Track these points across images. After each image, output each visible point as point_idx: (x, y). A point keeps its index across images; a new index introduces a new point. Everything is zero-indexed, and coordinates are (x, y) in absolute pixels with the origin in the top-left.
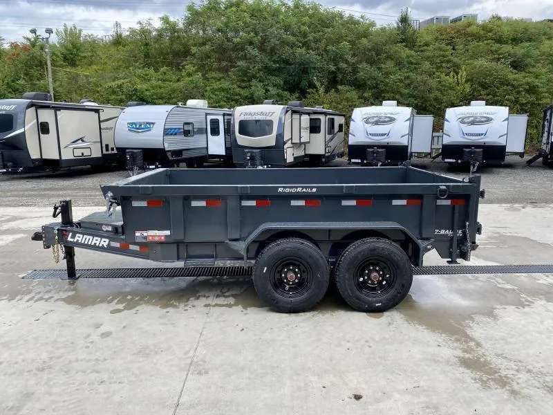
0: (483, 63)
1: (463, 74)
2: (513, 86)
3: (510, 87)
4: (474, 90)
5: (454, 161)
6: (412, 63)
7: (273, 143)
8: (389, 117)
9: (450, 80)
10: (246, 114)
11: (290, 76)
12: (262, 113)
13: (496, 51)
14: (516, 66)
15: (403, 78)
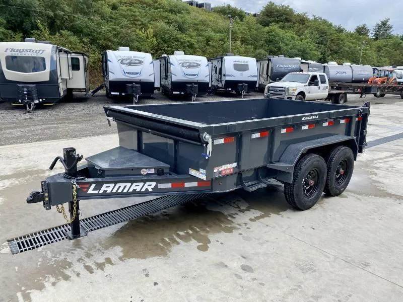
0: (162, 24)
1: (150, 31)
2: (181, 42)
3: (179, 43)
4: (159, 43)
5: (179, 93)
6: (113, 18)
7: (47, 79)
8: (138, 60)
9: (142, 34)
10: (13, 50)
11: (12, 16)
12: (31, 51)
13: (166, 17)
14: (181, 28)
15: (111, 29)
